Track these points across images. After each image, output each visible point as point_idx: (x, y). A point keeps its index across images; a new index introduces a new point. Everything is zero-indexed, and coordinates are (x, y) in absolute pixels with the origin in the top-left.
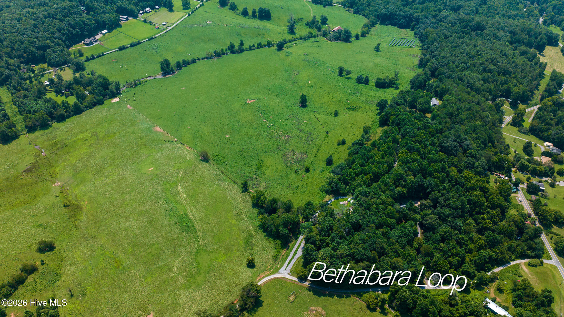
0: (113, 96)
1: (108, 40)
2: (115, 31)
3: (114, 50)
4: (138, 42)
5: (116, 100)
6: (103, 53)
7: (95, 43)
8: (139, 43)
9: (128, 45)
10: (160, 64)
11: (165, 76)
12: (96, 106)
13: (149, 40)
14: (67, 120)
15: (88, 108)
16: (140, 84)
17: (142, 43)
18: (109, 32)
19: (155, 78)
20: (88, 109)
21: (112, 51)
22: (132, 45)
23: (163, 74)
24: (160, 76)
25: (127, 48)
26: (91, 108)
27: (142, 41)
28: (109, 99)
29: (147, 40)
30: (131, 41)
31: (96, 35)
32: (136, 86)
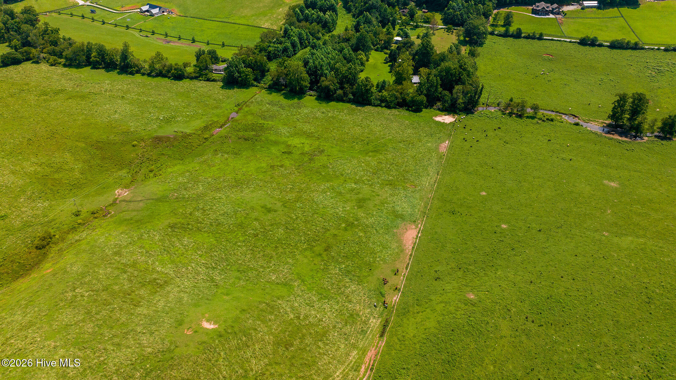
0: (451, 109)
1: (580, 20)
2: (613, 12)
3: (569, 40)
4: (636, 44)
5: (448, 119)
6: (541, 35)
7: (551, 16)
8: (636, 47)
9: (607, 42)
10: (618, 98)
11: (609, 133)
12: (400, 110)
13: (666, 50)
14: (333, 103)
15: (383, 104)
16: (533, 118)
17: (643, 49)
18: (598, 8)
19: (577, 124)
20: (382, 107)
21: (562, 39)
22: (615, 46)
23: (609, 125)
24: (595, 127)
25: (601, 45)
26: (388, 107)
27: (647, 47)
28: (439, 109)
29: (663, 48)
30: (618, 36)
31: (568, 4)
32: (520, 116)
